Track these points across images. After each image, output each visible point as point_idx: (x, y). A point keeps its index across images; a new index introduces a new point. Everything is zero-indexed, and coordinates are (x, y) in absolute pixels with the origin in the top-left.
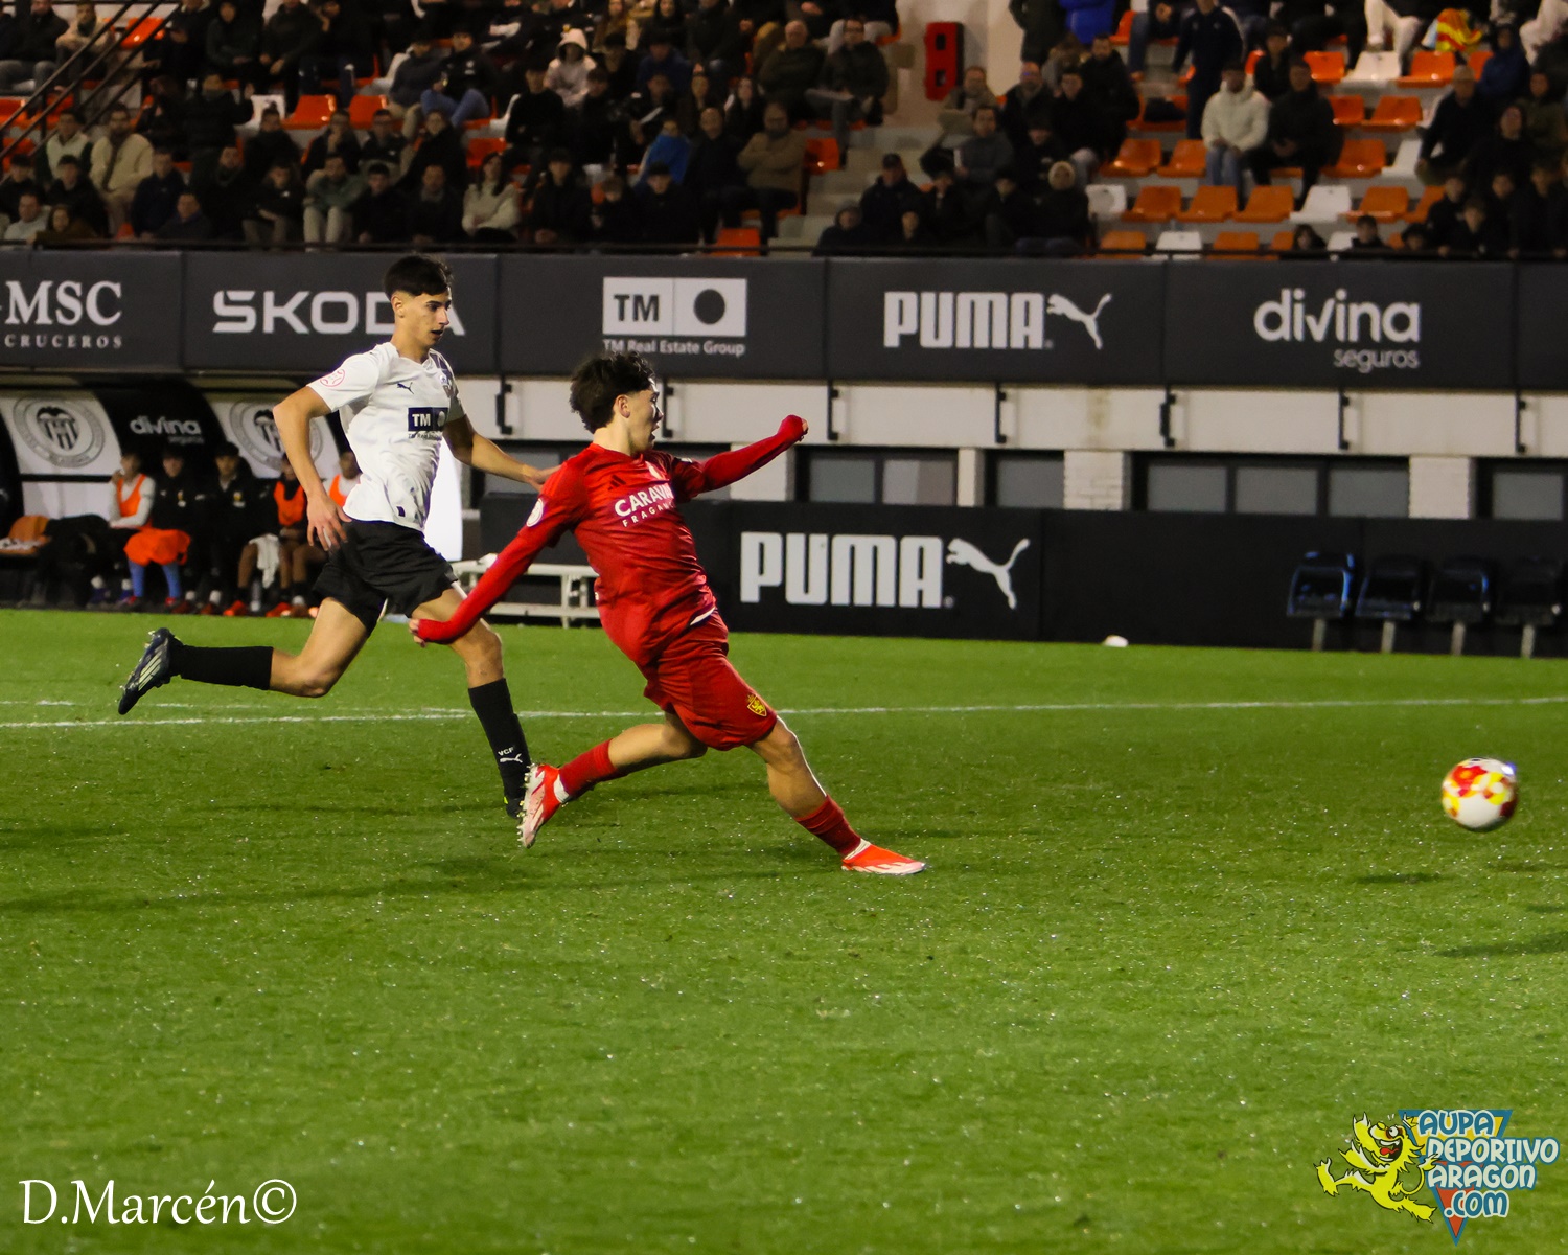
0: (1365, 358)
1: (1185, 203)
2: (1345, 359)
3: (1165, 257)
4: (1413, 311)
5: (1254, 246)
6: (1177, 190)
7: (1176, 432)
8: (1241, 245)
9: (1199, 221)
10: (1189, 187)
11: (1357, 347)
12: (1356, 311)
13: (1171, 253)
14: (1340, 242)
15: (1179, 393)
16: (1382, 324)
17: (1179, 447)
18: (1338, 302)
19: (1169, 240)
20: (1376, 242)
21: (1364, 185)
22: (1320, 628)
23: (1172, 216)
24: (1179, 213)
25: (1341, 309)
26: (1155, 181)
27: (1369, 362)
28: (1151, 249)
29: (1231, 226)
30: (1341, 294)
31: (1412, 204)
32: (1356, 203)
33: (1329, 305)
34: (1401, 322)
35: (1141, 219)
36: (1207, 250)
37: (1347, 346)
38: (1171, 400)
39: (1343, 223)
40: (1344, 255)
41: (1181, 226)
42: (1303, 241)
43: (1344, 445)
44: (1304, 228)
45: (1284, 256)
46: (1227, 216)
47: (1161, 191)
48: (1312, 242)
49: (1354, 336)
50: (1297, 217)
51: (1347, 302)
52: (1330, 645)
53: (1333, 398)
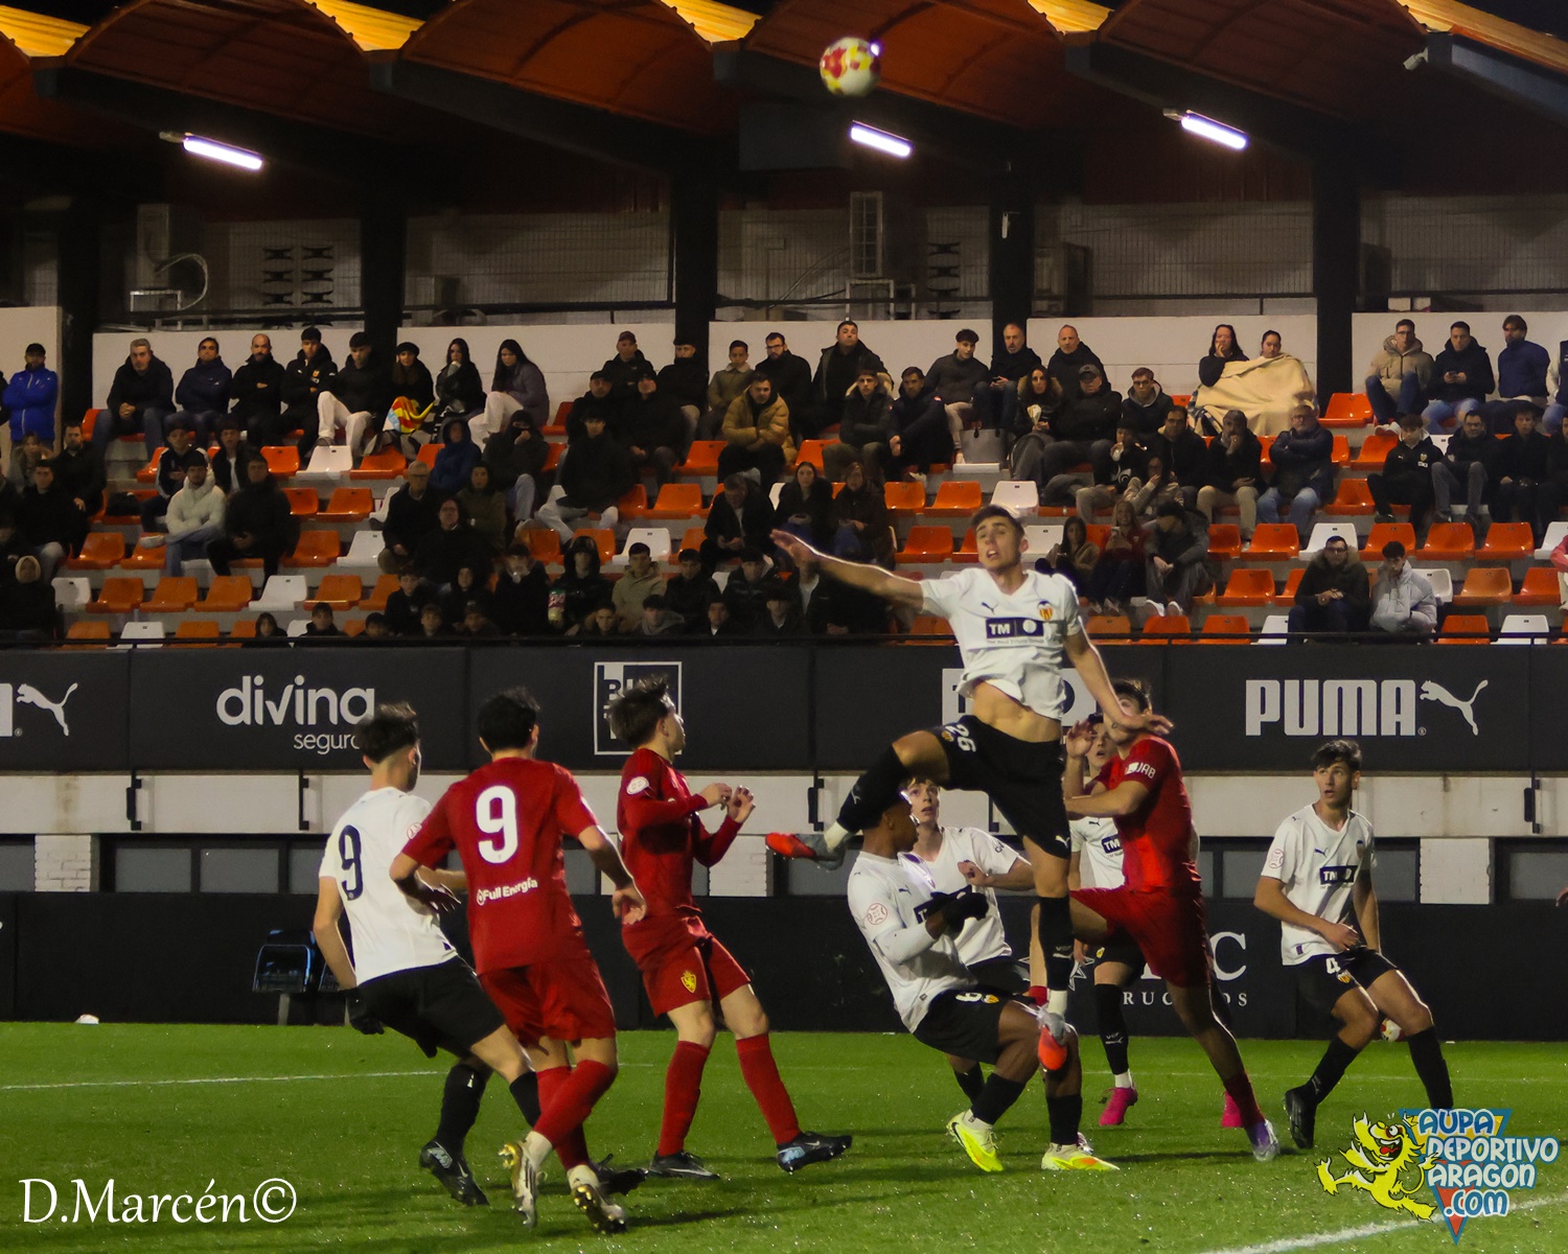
0: (323, 741)
1: (147, 594)
2: (303, 743)
3: (130, 646)
4: (369, 695)
5: (215, 635)
6: (140, 581)
7: (143, 815)
8: (201, 634)
9: (162, 611)
10: (151, 578)
11: (315, 730)
12: (314, 695)
13: (135, 642)
14: (297, 629)
15: (145, 778)
16: (339, 707)
17: (144, 830)
18: (296, 687)
19: (132, 630)
20: (332, 629)
21: (321, 573)
22: (284, 1001)
23: (135, 606)
24: (142, 603)
25: (300, 693)
26: (117, 573)
27: (329, 744)
28: (115, 638)
29: (191, 615)
30: (300, 680)
31: (366, 592)
32: (312, 591)
33: (289, 689)
34: (357, 706)
35: (104, 610)
36: (169, 639)
37: (306, 729)
38: (137, 784)
39: (299, 609)
40: (300, 641)
41: (144, 617)
42: (265, 629)
43: (304, 825)
44: (267, 616)
45: (247, 643)
46: (190, 605)
47: (124, 582)
48: (270, 630)
49: (312, 720)
50: (255, 606)
51: (306, 687)
52: (293, 1020)
53: (293, 780)
